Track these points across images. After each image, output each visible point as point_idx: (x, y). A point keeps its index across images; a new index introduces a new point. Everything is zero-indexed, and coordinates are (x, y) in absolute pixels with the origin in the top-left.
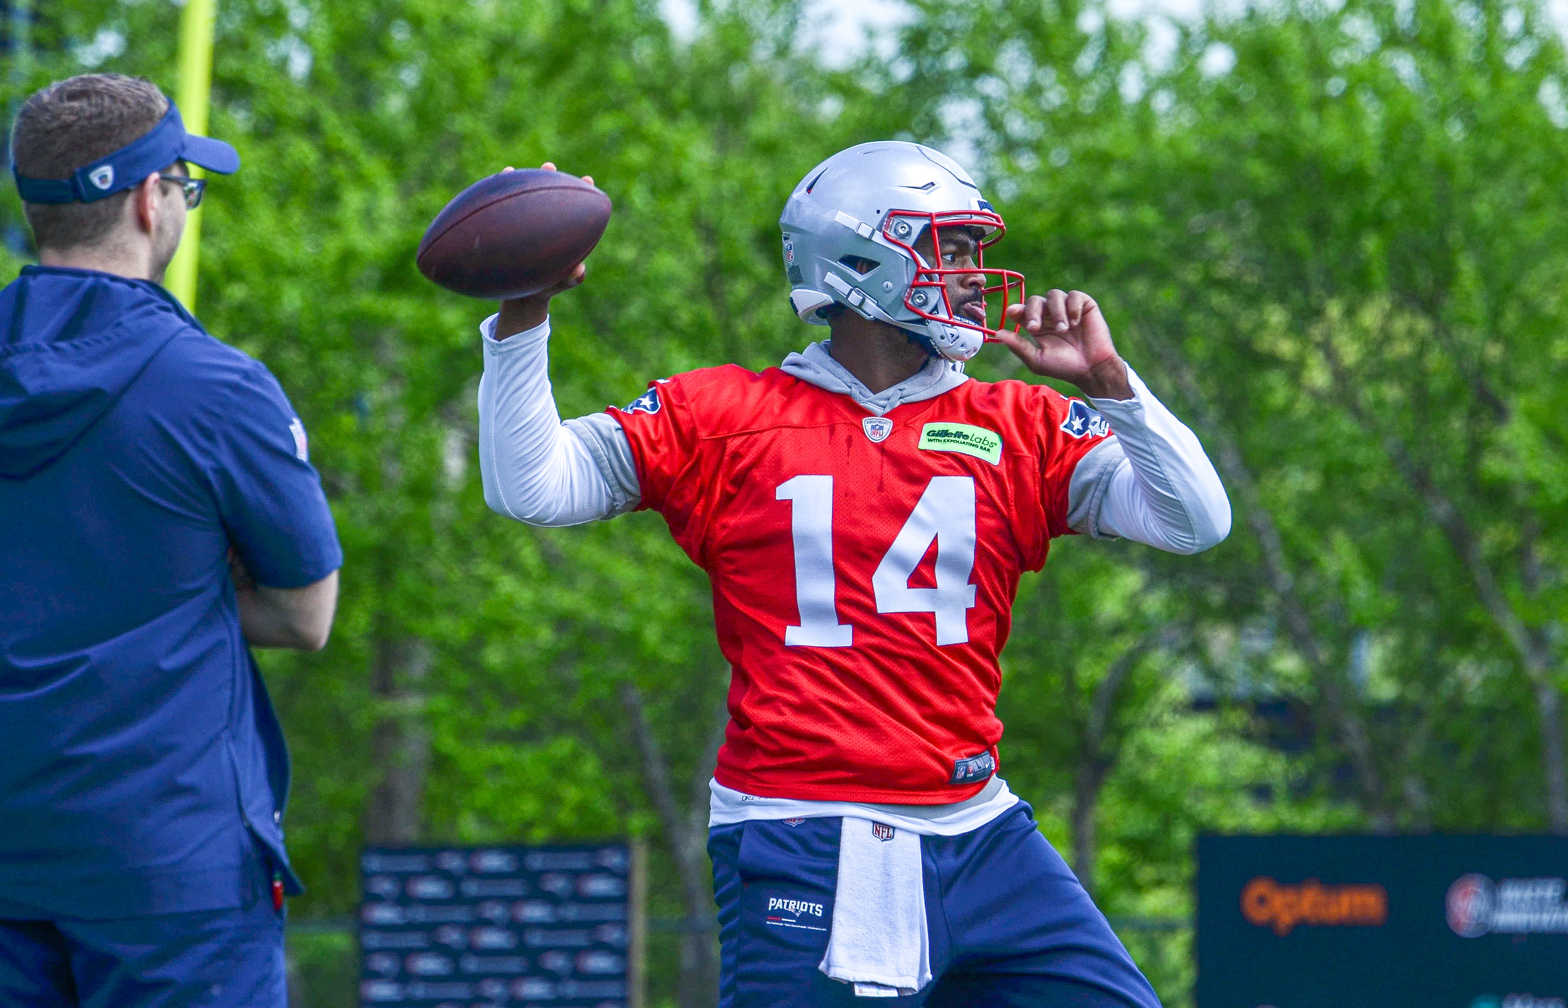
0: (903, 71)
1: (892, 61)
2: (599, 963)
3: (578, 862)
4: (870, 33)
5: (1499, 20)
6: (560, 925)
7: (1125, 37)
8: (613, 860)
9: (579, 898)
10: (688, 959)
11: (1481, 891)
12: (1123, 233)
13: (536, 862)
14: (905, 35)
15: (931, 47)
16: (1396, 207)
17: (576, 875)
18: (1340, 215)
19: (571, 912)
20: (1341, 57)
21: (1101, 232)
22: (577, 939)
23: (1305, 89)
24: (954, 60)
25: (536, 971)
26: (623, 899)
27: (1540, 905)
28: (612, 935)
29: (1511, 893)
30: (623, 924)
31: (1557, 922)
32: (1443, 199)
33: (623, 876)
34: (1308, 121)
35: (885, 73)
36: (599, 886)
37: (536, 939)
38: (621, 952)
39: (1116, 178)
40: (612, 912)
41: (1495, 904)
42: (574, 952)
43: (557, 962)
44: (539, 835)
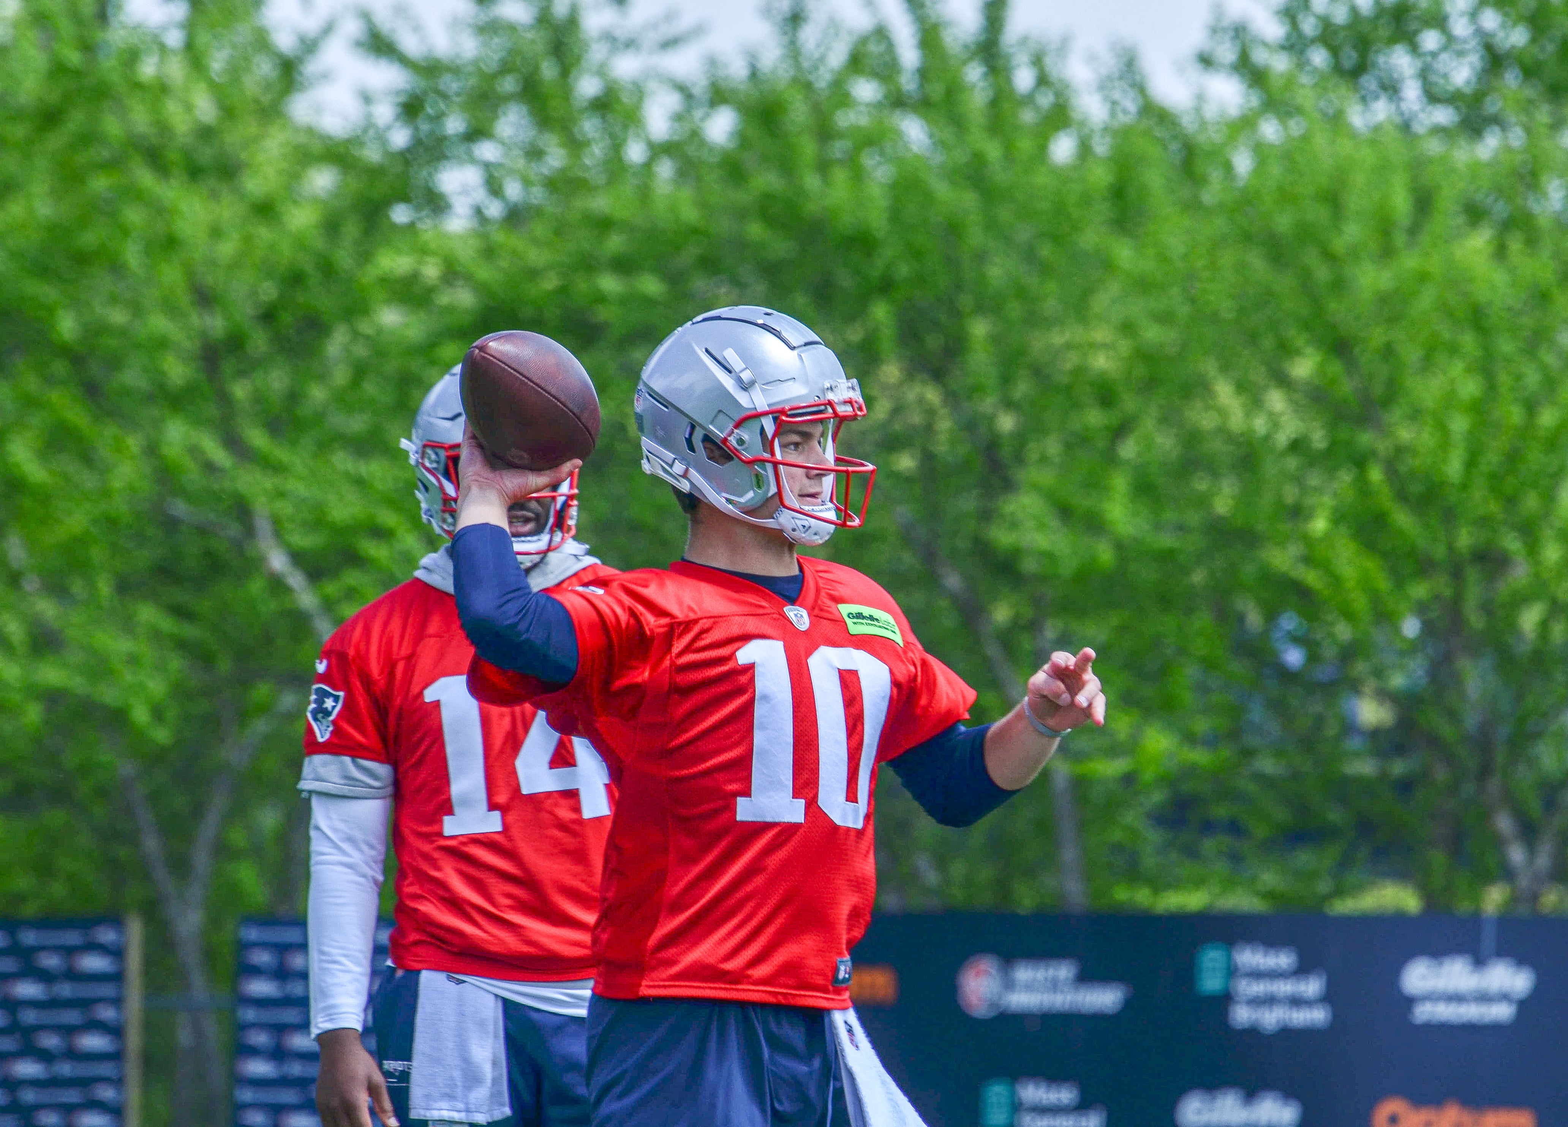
0: (400, 138)
1: (389, 128)
2: (93, 1042)
3: (72, 938)
4: (367, 98)
5: (1009, 80)
6: (52, 1003)
7: (625, 99)
8: (107, 936)
9: (73, 975)
10: (184, 1037)
11: (993, 971)
12: (624, 301)
13: (29, 938)
14: (402, 99)
15: (430, 111)
16: (903, 270)
17: (70, 951)
18: (845, 280)
19: (65, 990)
20: (845, 119)
21: (601, 298)
22: (71, 1017)
23: (808, 148)
24: (454, 125)
25: (30, 1051)
26: (117, 977)
27: (1054, 986)
28: (107, 1013)
29: (1024, 973)
30: (117, 1002)
31: (1071, 1002)
32: (951, 262)
33: (117, 953)
34: (811, 181)
35: (382, 139)
36: (93, 963)
37: (29, 1017)
38: (116, 1031)
39: (615, 243)
40: (107, 990)
41: (1009, 985)
42: (69, 1031)
43: (50, 1041)
44: (30, 909)
